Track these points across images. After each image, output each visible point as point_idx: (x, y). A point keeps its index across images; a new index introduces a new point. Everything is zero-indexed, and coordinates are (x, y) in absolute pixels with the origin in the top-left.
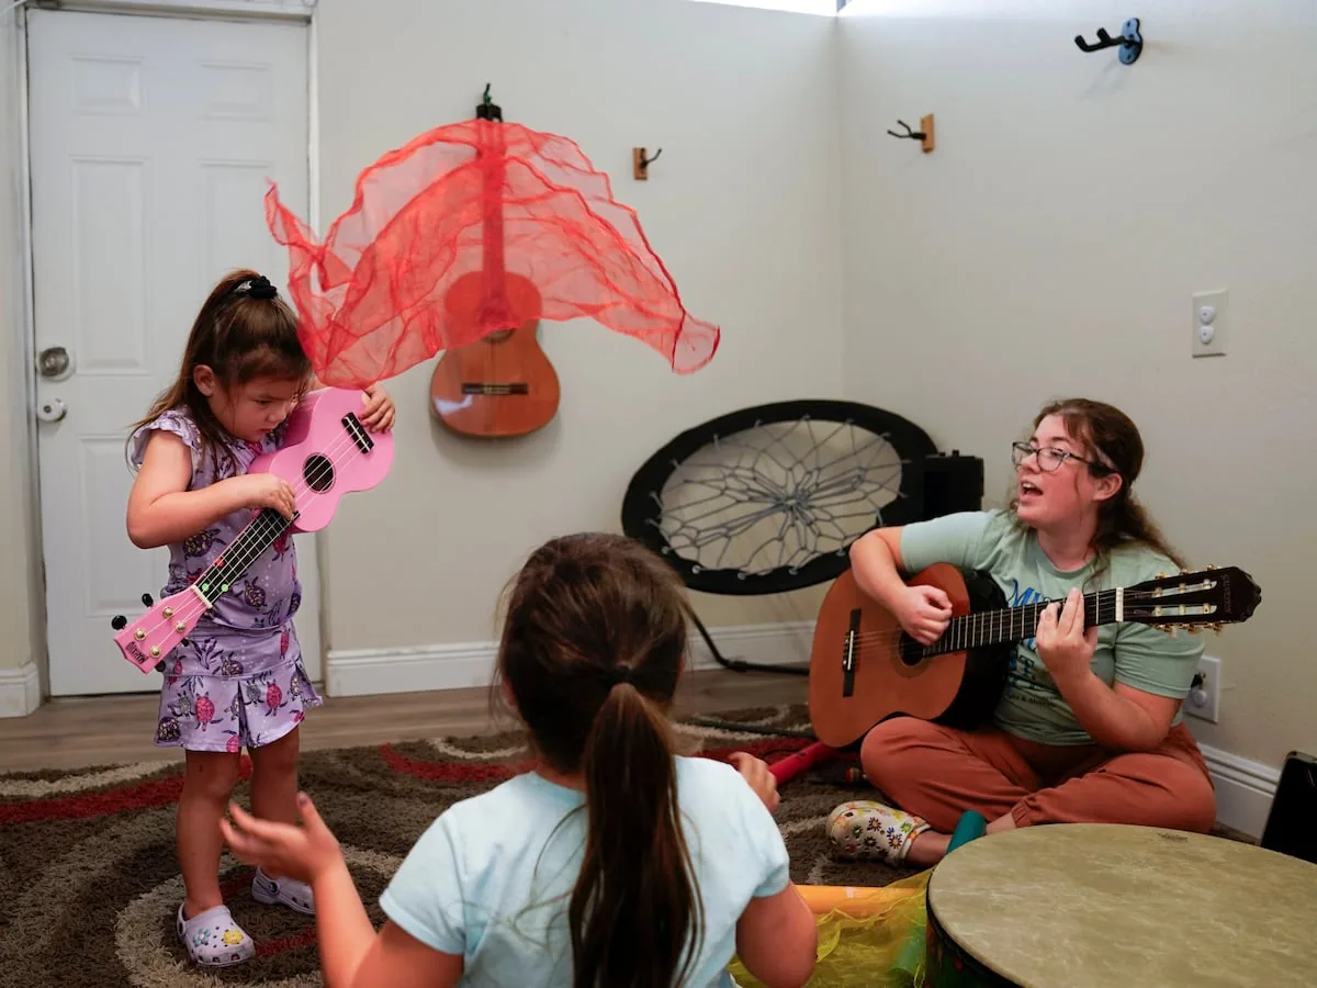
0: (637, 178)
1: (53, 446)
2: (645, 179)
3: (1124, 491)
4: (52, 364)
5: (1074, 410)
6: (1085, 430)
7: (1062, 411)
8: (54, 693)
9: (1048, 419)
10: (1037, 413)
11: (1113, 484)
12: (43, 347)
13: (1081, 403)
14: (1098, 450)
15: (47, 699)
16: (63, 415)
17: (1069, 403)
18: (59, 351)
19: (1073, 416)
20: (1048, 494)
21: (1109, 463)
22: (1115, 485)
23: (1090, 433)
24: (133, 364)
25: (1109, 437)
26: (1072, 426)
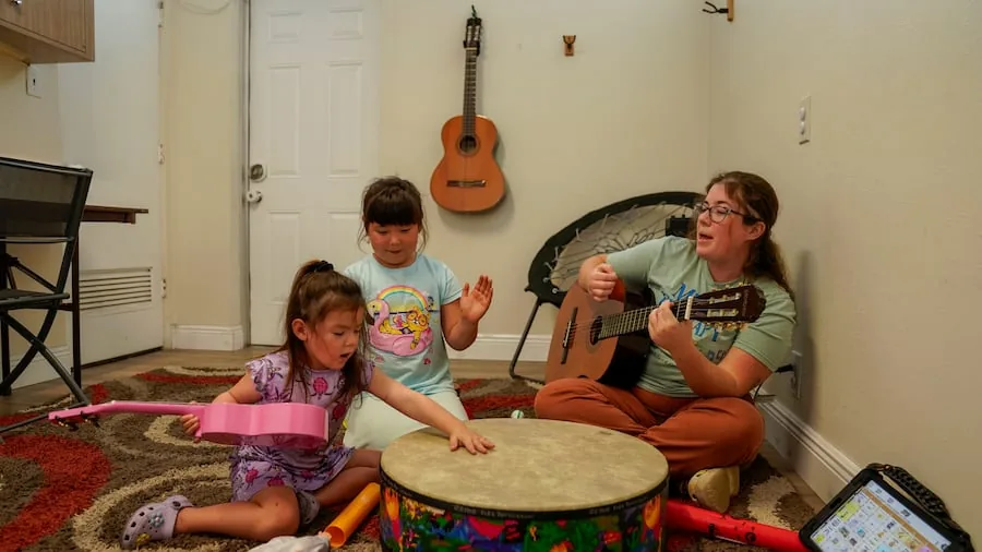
0: (567, 55)
1: (256, 214)
2: (572, 55)
3: (767, 233)
4: (256, 173)
5: (732, 180)
6: (739, 193)
7: (724, 180)
8: (253, 342)
9: (715, 187)
10: (707, 183)
11: (759, 229)
12: (253, 163)
13: (736, 174)
14: (748, 206)
15: (248, 345)
16: (260, 199)
17: (728, 175)
18: (259, 166)
19: (731, 184)
20: (715, 239)
21: (757, 216)
22: (760, 228)
23: (744, 196)
24: (293, 173)
25: (755, 198)
26: (730, 190)
